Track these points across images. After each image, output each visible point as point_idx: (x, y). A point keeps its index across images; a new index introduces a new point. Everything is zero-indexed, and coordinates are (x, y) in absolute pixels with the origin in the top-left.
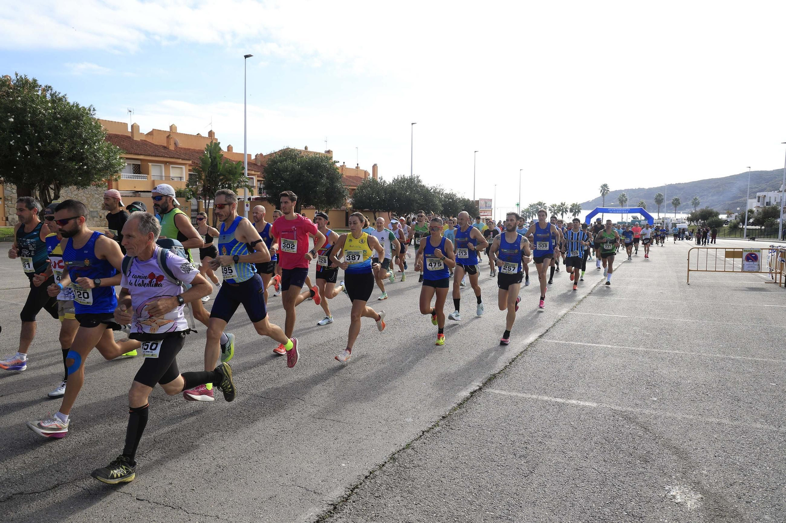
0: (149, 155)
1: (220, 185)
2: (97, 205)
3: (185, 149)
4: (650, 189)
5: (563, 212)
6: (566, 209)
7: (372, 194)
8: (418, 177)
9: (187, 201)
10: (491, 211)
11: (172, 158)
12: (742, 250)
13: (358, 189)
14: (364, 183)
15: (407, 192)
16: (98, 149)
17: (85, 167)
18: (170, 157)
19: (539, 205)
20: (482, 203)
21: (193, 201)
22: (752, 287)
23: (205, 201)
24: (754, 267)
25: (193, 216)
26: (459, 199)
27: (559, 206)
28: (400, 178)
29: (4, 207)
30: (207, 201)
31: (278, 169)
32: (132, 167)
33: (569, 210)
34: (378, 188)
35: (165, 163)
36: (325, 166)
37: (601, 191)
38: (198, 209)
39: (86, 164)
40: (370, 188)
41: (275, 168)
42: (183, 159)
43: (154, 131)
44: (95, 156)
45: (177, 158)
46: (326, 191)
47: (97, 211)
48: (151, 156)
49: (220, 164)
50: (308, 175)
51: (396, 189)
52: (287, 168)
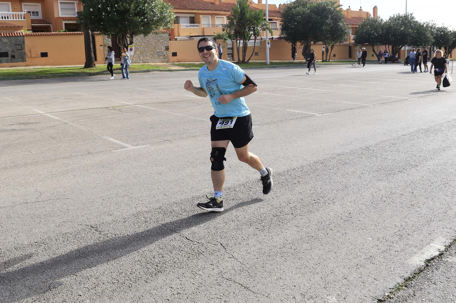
0: (200, 10)
1: (247, 29)
2: (162, 47)
3: (227, 3)
7: (371, 31)
8: (411, 14)
9: (225, 42)
11: (216, 10)
13: (359, 27)
14: (364, 22)
15: (401, 27)
16: (155, 6)
17: (146, 20)
18: (215, 10)
21: (229, 41)
23: (237, 41)
25: (229, 53)
26: (450, 32)
28: (396, 16)
29: (104, 51)
30: (238, 41)
31: (292, 14)
32: (189, 19)
34: (376, 25)
35: (212, 14)
36: (330, 9)
38: (232, 48)
39: (146, 18)
40: (369, 26)
41: (290, 13)
42: (224, 11)
44: (153, 11)
45: (220, 10)
46: (330, 29)
47: (162, 52)
48: (202, 10)
49: (247, 12)
50: (315, 17)
51: (392, 25)
52: (299, 13)
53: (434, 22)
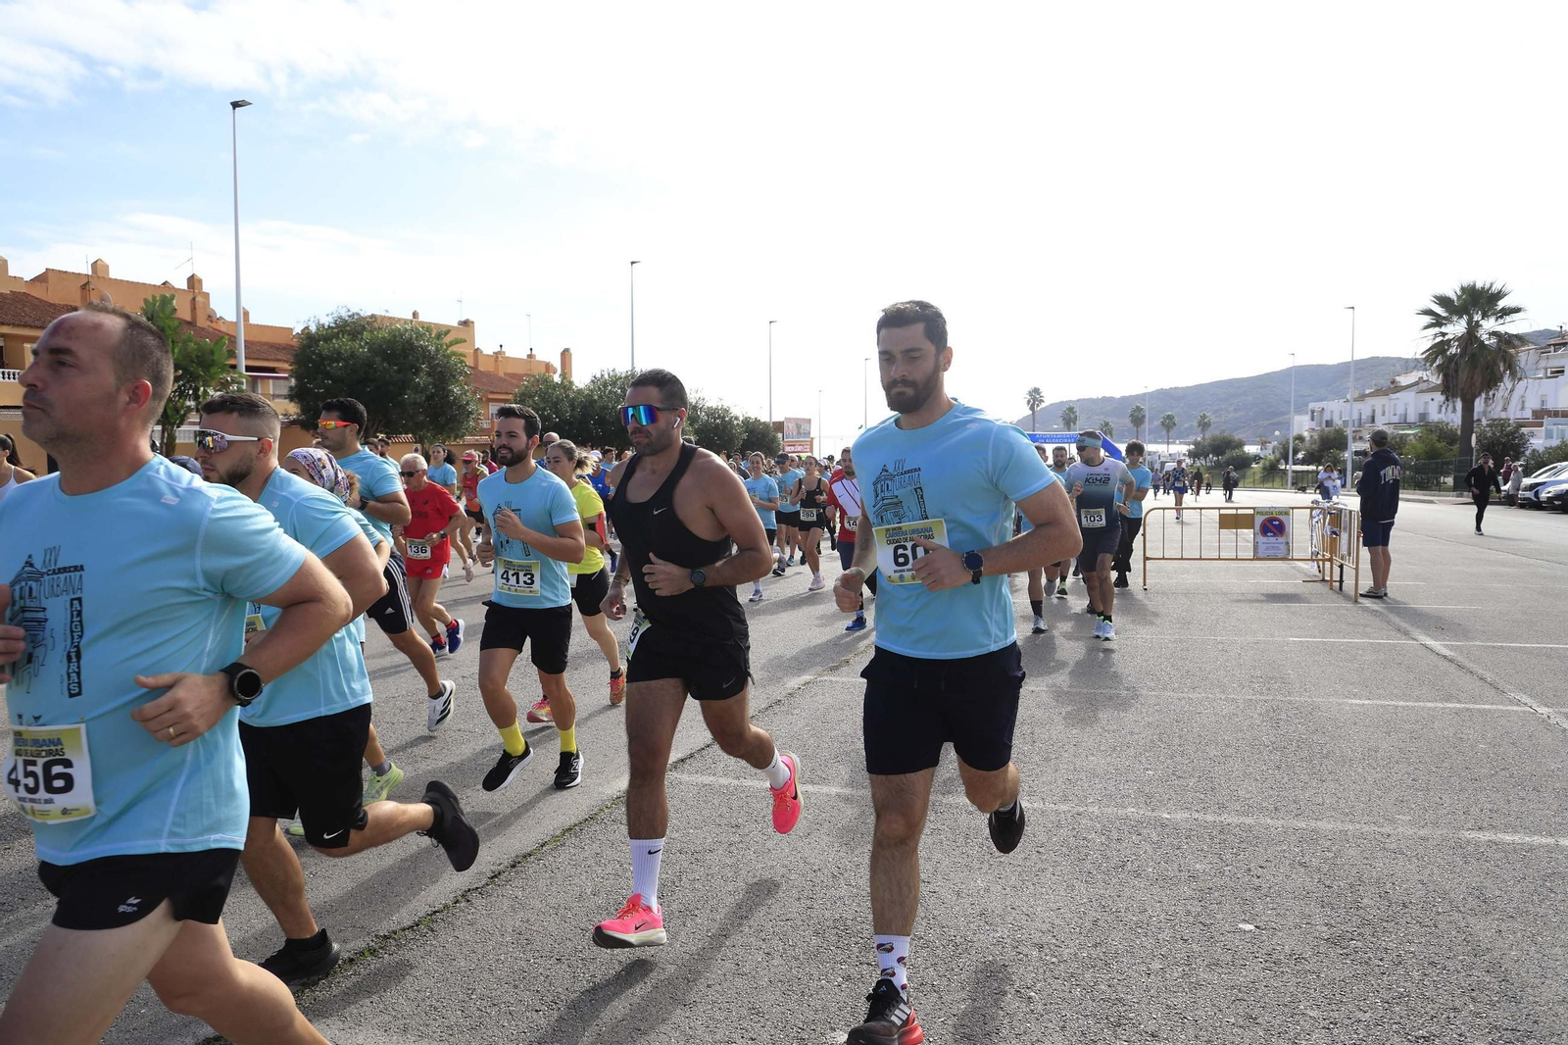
0: (23, 325)
4: (1124, 399)
10: (811, 442)
12: (1251, 512)
20: (790, 427)
22: (1274, 592)
24: (1278, 548)
31: (320, 355)
36: (424, 349)
37: (1029, 402)
41: (313, 353)
43: (50, 273)
46: (427, 401)
49: (173, 342)
50: (384, 368)
51: (596, 397)
52: (339, 353)
53: (701, 395)
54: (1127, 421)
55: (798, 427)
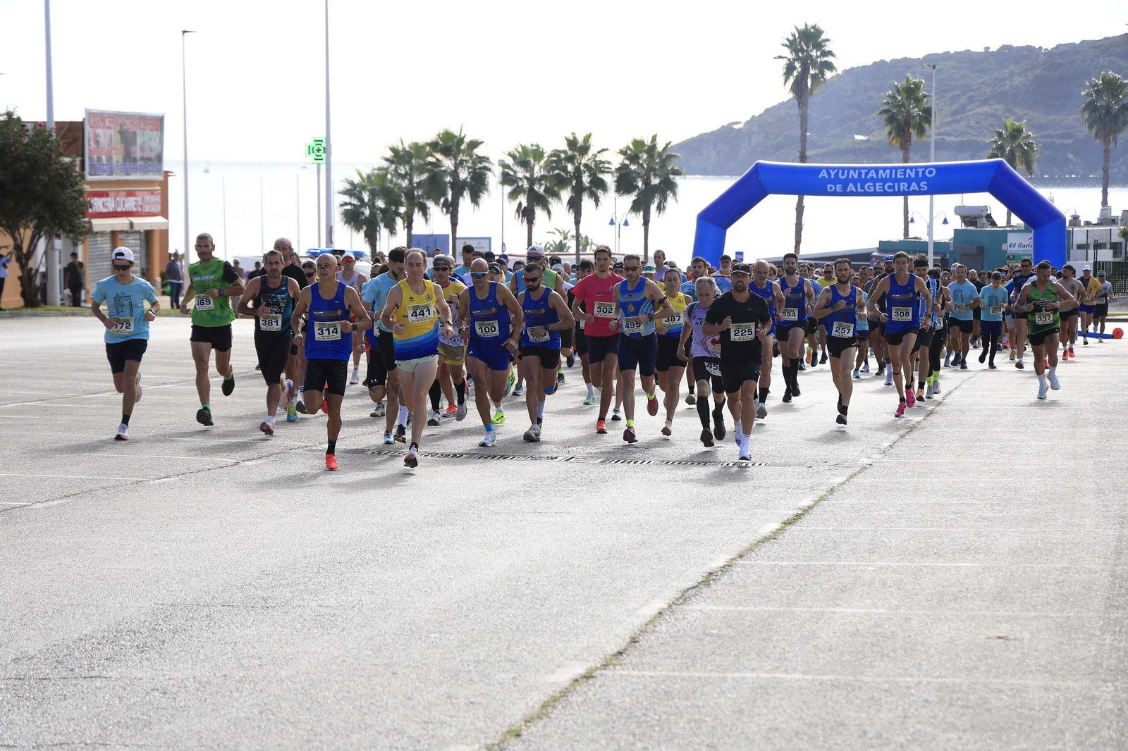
4: (1065, 52)
5: (579, 191)
6: (596, 169)
10: (164, 185)
19: (446, 151)
20: (104, 141)
27: (557, 160)
33: (609, 179)
37: (790, 69)
54: (1076, 122)
55: (127, 138)
